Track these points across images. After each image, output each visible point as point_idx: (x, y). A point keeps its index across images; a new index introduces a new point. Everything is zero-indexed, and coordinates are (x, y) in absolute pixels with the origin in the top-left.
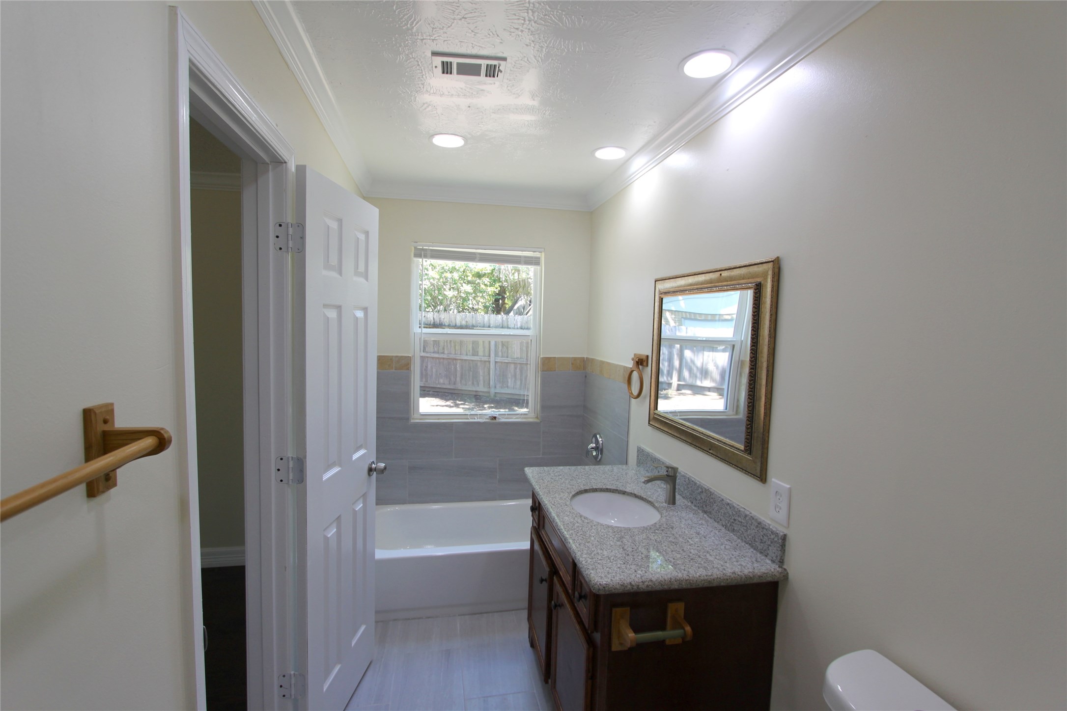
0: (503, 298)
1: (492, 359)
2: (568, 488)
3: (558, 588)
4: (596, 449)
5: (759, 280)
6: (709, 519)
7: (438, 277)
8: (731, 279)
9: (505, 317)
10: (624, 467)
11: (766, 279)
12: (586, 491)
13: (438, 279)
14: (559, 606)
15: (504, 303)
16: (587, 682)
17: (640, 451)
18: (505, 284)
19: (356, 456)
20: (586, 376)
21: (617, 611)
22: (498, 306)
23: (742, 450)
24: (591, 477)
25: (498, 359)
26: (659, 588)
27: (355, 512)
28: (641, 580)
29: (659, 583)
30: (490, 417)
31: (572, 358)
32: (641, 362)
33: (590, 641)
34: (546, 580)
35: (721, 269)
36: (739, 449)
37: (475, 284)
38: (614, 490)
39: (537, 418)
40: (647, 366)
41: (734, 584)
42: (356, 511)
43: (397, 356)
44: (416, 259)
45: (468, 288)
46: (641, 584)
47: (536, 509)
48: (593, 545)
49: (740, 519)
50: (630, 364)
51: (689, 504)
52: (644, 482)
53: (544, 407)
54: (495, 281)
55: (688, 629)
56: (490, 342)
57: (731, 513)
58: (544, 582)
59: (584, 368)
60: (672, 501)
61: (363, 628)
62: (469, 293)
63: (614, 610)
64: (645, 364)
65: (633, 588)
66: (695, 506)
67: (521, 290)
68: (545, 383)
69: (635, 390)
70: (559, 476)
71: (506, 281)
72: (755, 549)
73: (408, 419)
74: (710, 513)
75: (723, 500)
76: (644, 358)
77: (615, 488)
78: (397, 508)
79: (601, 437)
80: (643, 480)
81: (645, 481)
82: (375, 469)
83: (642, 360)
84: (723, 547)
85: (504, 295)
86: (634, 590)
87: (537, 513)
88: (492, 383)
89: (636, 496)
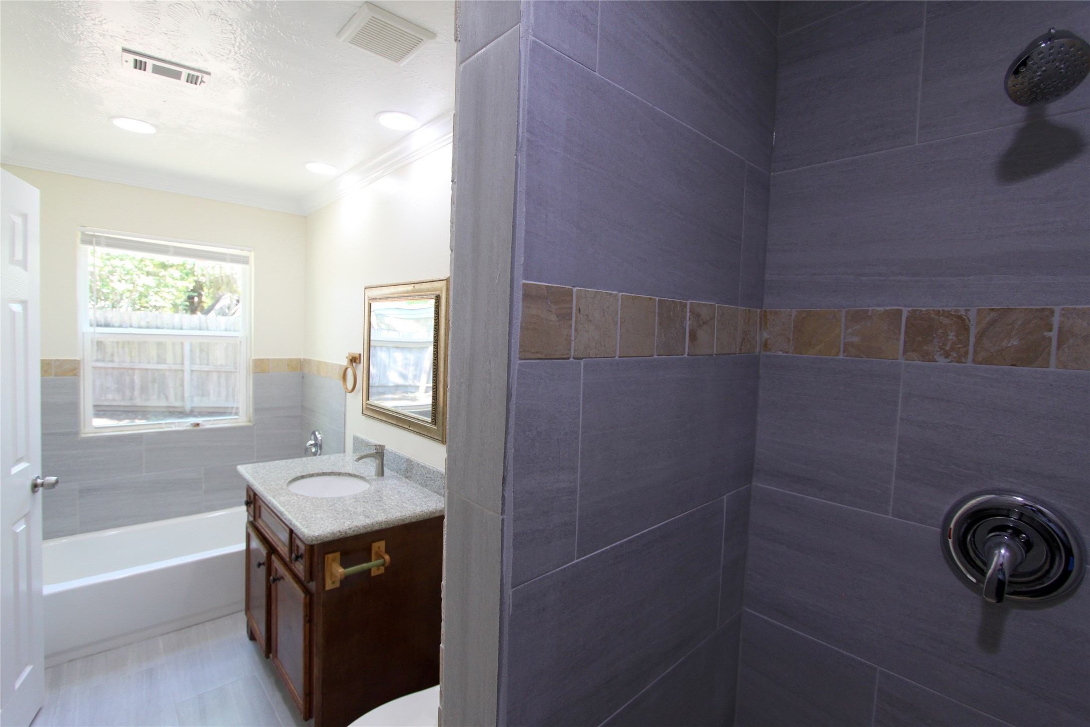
0: (200, 296)
1: (187, 367)
2: (284, 477)
3: (277, 564)
4: (315, 445)
5: (438, 293)
6: (410, 482)
7: (102, 265)
8: (421, 291)
9: (203, 317)
10: (341, 455)
11: (442, 292)
12: (303, 477)
13: (102, 267)
14: (278, 579)
15: (200, 302)
16: (305, 625)
17: (356, 439)
18: (202, 279)
19: (15, 470)
20: (303, 377)
21: (330, 557)
22: (193, 305)
23: (430, 423)
24: (308, 465)
25: (195, 367)
26: (363, 531)
27: (16, 535)
28: (348, 528)
29: (363, 527)
30: (192, 424)
31: (288, 359)
32: (354, 360)
33: (306, 591)
34: (263, 564)
35: (414, 282)
36: (428, 422)
37: (158, 276)
38: (330, 473)
39: (250, 421)
40: (360, 363)
41: (421, 519)
42: (17, 533)
43: (58, 360)
44: (84, 246)
45: (151, 281)
46: (349, 530)
47: (251, 503)
48: (307, 513)
49: (430, 476)
50: (345, 362)
51: (396, 474)
52: (356, 461)
53: (257, 410)
54: (187, 274)
55: (387, 557)
56: (182, 344)
57: (424, 473)
58: (262, 566)
59: (301, 369)
60: (381, 473)
61: (28, 669)
62: (151, 287)
63: (326, 556)
64: (358, 361)
65: (341, 535)
66: (400, 475)
67: (224, 287)
68: (258, 386)
69: (350, 385)
70: (275, 468)
71: (203, 275)
72: (440, 495)
73: (77, 433)
74: (411, 477)
75: (419, 464)
76: (357, 356)
77: (331, 471)
78: (64, 540)
79: (320, 434)
80: (355, 459)
81: (357, 459)
82: (42, 485)
83: (355, 358)
84: (417, 498)
85: (200, 291)
86: (342, 536)
87: (252, 506)
88: (187, 395)
89: (350, 475)
